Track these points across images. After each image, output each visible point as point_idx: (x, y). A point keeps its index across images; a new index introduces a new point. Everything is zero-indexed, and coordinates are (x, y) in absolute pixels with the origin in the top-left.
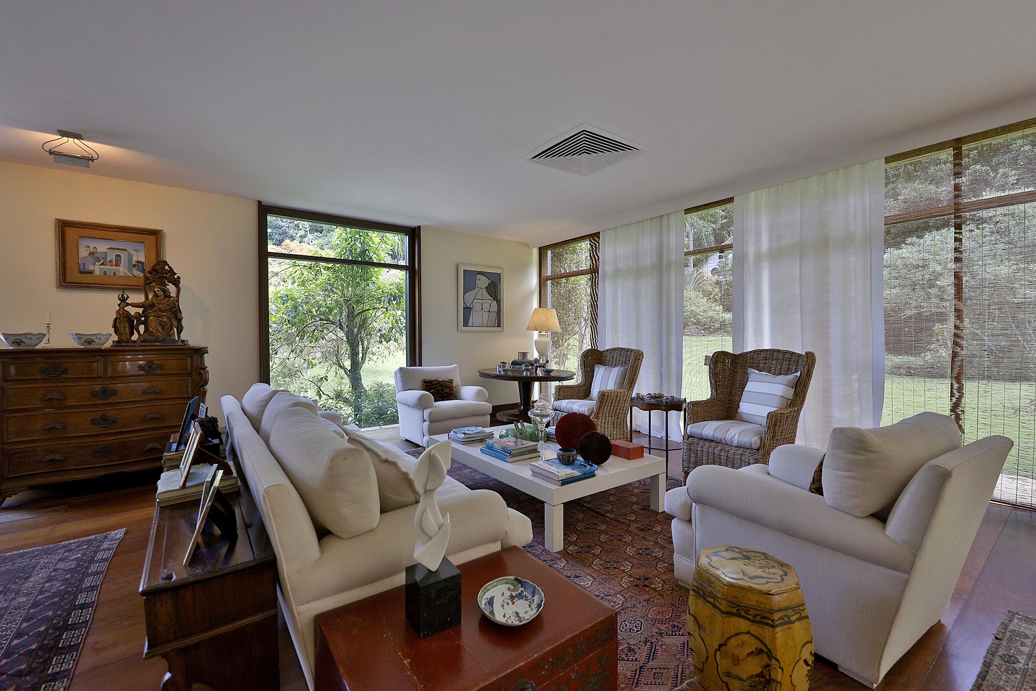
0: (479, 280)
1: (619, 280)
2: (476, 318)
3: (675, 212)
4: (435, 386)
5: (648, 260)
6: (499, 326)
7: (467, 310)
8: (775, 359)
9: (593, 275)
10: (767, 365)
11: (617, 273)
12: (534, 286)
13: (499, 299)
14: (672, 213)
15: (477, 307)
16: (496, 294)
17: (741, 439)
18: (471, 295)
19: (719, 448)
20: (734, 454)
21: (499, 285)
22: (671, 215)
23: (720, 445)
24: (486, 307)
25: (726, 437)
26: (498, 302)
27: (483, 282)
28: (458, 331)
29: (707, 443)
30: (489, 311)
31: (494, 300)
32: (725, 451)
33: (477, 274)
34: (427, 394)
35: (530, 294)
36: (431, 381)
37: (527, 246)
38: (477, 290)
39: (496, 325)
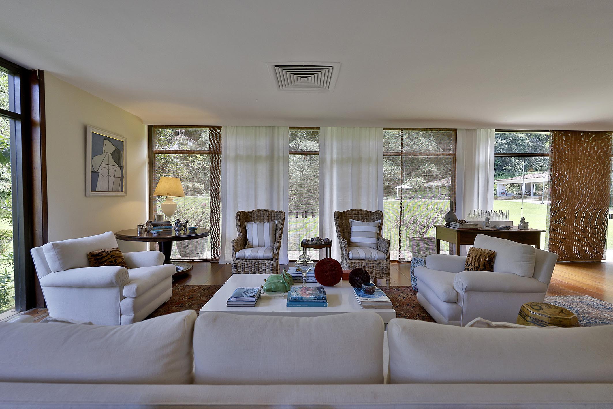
0: (105, 145)
1: (239, 162)
2: (103, 182)
3: (283, 127)
4: (106, 258)
5: (263, 152)
6: (122, 189)
7: (95, 174)
8: (360, 214)
9: (213, 156)
10: (357, 217)
11: (237, 158)
12: (146, 157)
13: (122, 166)
14: (281, 127)
15: (104, 171)
16: (120, 161)
17: (379, 256)
18: (98, 159)
19: (367, 263)
20: (375, 264)
21: (122, 152)
22: (280, 128)
23: (367, 261)
24: (112, 171)
25: (372, 256)
26: (122, 168)
27: (109, 148)
28: (86, 196)
29: (360, 261)
30: (114, 177)
31: (118, 166)
32: (371, 263)
33: (104, 139)
34: (123, 268)
35: (144, 164)
36: (99, 253)
37: (141, 121)
38: (104, 154)
39: (120, 190)
